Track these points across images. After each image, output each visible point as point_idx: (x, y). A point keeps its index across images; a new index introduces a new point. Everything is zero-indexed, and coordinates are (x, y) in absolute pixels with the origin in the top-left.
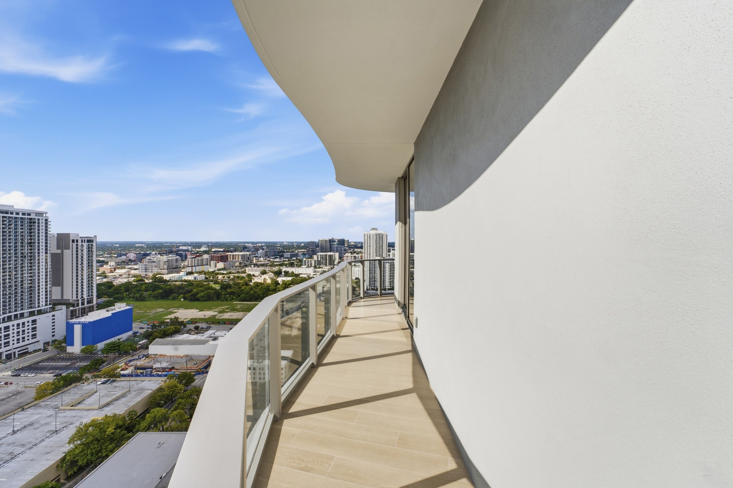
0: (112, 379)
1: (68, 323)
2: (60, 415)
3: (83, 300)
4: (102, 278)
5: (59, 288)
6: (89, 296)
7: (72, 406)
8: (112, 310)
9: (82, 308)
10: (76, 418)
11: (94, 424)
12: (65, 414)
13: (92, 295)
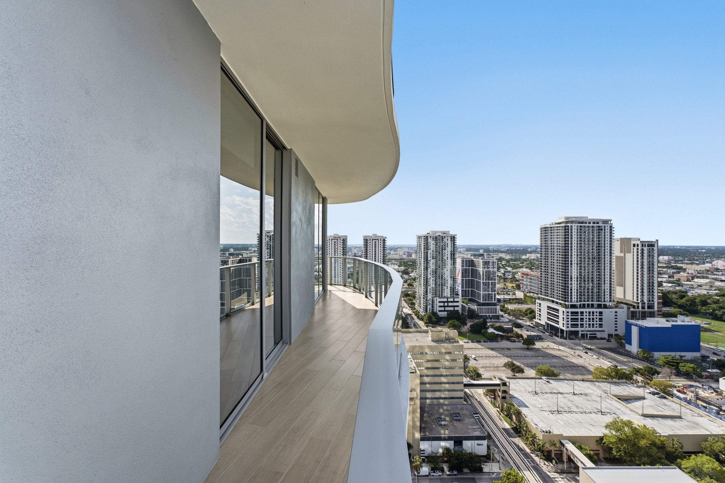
0: (662, 394)
1: (626, 322)
2: (607, 400)
3: (644, 303)
4: (675, 286)
5: (622, 288)
6: (649, 301)
7: (619, 399)
8: (673, 321)
9: (642, 312)
10: (619, 411)
11: (629, 424)
12: (611, 401)
13: (653, 301)
